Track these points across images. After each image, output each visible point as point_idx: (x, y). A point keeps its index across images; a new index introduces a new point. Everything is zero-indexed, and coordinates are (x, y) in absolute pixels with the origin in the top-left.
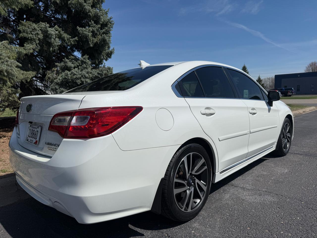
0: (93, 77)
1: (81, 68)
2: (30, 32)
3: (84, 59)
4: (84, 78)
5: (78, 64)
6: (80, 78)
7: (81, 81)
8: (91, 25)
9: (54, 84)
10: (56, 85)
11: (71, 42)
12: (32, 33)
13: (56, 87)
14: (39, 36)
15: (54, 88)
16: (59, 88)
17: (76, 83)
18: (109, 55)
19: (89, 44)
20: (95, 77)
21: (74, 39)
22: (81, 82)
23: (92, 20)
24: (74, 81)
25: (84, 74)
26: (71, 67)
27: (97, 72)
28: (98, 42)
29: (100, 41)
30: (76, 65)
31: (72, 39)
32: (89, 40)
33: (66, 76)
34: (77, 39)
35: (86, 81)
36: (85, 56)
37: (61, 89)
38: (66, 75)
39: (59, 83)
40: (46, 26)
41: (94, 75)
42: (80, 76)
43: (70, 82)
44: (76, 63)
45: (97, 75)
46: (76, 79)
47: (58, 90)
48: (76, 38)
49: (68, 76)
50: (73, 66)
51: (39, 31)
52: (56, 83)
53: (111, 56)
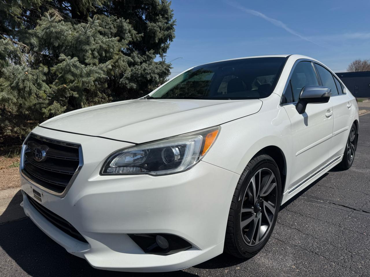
0: (160, 73)
1: (148, 63)
2: (105, 27)
3: (150, 53)
4: (153, 73)
5: (144, 59)
6: (150, 73)
7: (151, 76)
8: (159, 20)
9: (124, 78)
10: (126, 79)
11: (138, 38)
12: (106, 27)
13: (126, 81)
14: (111, 30)
15: (124, 82)
16: (129, 82)
17: (146, 78)
18: (165, 50)
19: (154, 40)
20: (162, 73)
21: (140, 35)
22: (150, 78)
23: (160, 15)
24: (145, 76)
25: (154, 69)
26: (138, 62)
27: (165, 68)
28: (163, 38)
29: (165, 37)
30: (142, 60)
31: (138, 35)
32: (156, 36)
33: (137, 71)
34: (143, 36)
35: (155, 77)
36: (151, 51)
37: (131, 84)
38: (136, 69)
39: (130, 78)
40: (122, 21)
41: (161, 71)
42: (151, 71)
43: (139, 77)
44: (142, 57)
45: (165, 71)
46: (147, 75)
47: (128, 85)
48: (142, 34)
49: (138, 71)
50: (139, 60)
51: (111, 25)
52: (126, 77)
53: (166, 51)
